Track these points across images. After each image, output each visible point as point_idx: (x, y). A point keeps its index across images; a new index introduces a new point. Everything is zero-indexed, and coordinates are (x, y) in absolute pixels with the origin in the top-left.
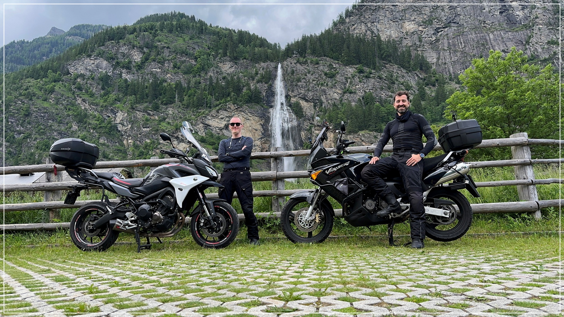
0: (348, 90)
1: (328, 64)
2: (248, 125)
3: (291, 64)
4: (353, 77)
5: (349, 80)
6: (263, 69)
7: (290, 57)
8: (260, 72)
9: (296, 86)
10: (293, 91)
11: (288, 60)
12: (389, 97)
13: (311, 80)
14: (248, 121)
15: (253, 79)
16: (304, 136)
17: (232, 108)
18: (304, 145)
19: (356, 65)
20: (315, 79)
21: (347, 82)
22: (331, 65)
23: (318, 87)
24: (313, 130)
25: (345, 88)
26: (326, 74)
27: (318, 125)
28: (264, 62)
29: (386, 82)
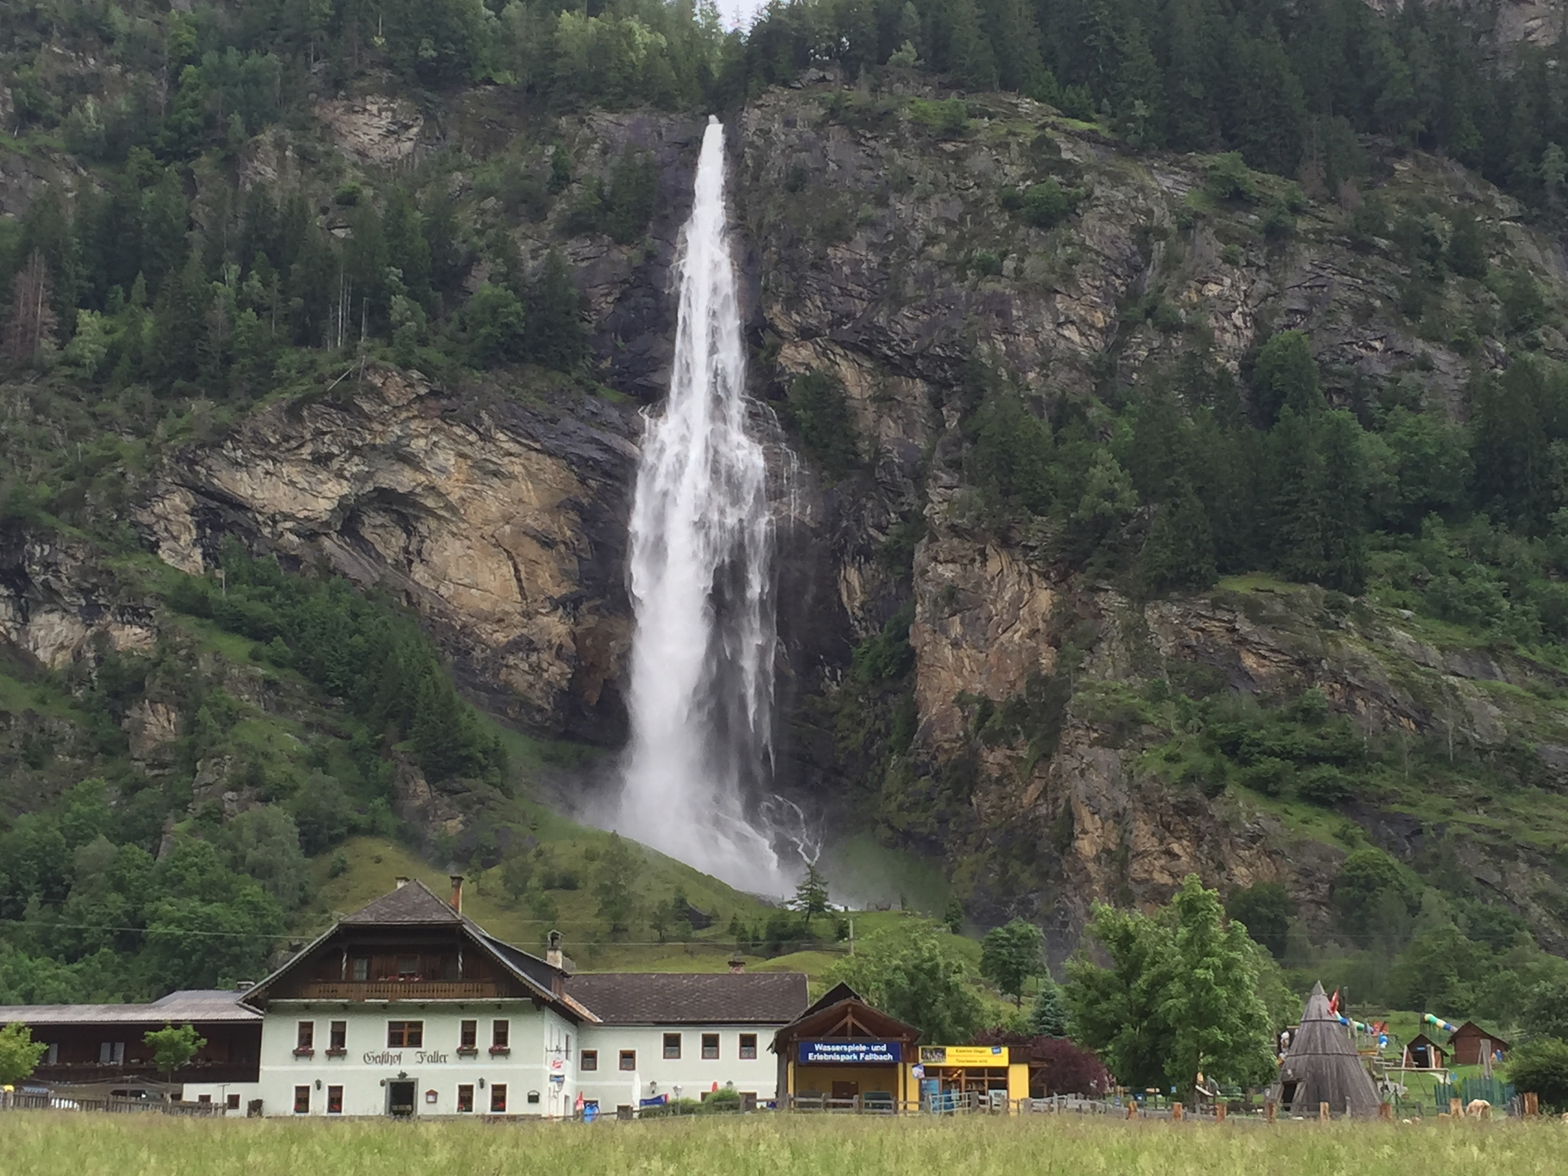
0: (1149, 313)
1: (1029, 133)
2: (494, 509)
3: (789, 123)
4: (1185, 228)
5: (1159, 248)
6: (604, 151)
7: (786, 84)
8: (583, 170)
9: (814, 266)
10: (793, 302)
11: (766, 99)
12: (1411, 368)
13: (917, 238)
14: (496, 482)
15: (539, 213)
16: (859, 597)
17: (391, 394)
18: (856, 652)
19: (1202, 148)
20: (942, 230)
21: (1147, 256)
22: (1043, 144)
23: (962, 278)
24: (920, 557)
25: (1133, 295)
26: (1010, 203)
27: (954, 530)
28: (609, 108)
29: (1393, 268)
